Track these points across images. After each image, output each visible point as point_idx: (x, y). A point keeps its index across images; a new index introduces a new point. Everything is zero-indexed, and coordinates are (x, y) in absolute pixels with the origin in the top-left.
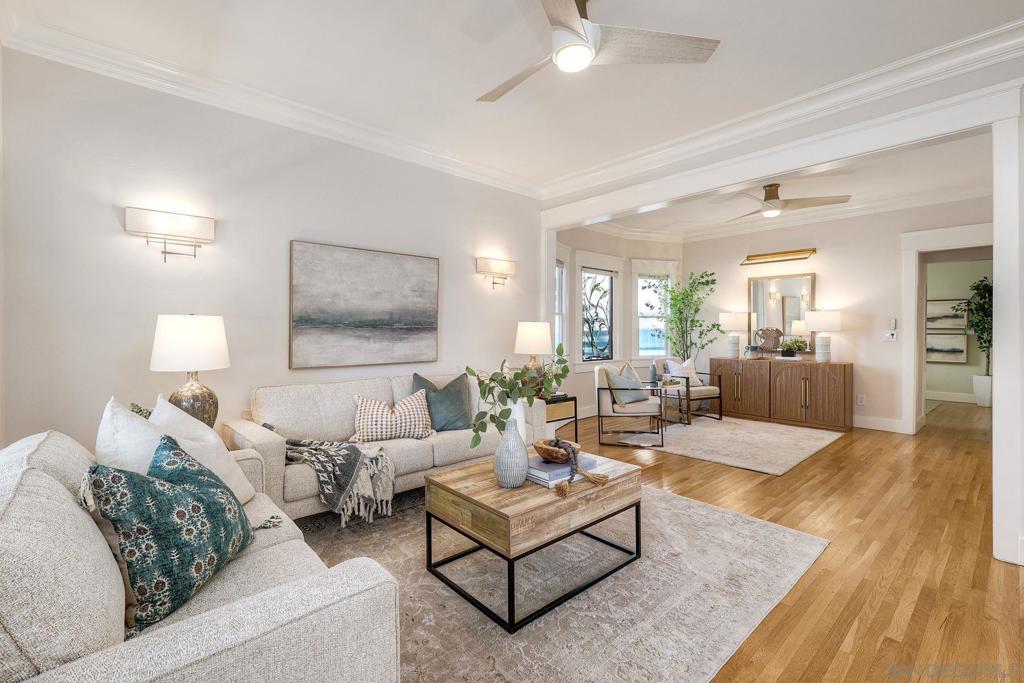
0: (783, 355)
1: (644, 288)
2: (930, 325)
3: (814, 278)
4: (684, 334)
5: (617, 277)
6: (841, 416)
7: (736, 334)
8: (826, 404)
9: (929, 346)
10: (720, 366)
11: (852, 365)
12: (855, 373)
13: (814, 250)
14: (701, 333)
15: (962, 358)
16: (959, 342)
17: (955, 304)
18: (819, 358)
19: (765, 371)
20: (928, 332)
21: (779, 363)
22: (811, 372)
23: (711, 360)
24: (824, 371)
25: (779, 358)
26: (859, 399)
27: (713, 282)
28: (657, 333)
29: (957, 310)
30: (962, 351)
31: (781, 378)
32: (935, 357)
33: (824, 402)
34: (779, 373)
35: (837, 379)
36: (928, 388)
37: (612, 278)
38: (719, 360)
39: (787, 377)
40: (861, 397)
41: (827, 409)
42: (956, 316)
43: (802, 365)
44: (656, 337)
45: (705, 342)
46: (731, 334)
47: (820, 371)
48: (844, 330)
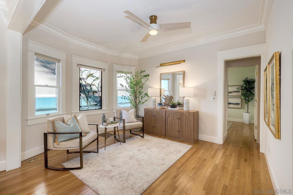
0: (171, 107)
1: (119, 77)
2: (230, 94)
3: (184, 73)
4: (136, 97)
5: (104, 71)
6: (192, 136)
7: (155, 98)
8: (187, 130)
9: (229, 102)
10: (148, 112)
11: (198, 112)
12: (199, 116)
13: (184, 61)
14: (142, 97)
15: (240, 106)
16: (238, 101)
17: (237, 87)
18: (185, 109)
19: (164, 114)
20: (228, 97)
21: (169, 111)
22: (181, 116)
23: (145, 109)
24: (186, 115)
25: (169, 108)
26: (201, 127)
27: (148, 75)
28: (124, 97)
29: (238, 89)
30: (239, 104)
31: (170, 118)
32: (231, 106)
33: (186, 129)
34: (169, 116)
35: (191, 119)
36: (228, 117)
37: (102, 72)
38: (147, 109)
39: (172, 117)
40: (202, 126)
41: (187, 132)
42: (238, 92)
43: (178, 112)
44: (123, 99)
45: (143, 101)
46: (153, 98)
47: (184, 115)
48: (195, 96)
